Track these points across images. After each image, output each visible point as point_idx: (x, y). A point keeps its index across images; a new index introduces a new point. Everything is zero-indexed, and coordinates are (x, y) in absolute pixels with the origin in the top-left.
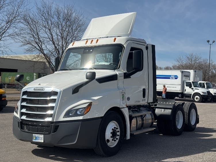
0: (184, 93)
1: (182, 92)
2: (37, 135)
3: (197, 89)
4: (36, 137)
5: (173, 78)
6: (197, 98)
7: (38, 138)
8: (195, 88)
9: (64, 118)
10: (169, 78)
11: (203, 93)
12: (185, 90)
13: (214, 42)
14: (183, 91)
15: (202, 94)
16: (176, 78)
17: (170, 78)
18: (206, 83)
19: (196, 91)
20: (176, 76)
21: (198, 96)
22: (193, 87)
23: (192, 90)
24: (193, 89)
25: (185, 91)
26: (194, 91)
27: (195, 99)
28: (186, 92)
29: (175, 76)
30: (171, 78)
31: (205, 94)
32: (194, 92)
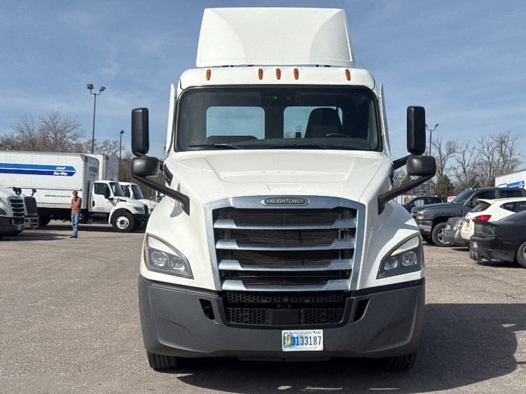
0: (89, 210)
1: (85, 208)
2: (296, 333)
3: (122, 200)
4: (293, 338)
5: (62, 173)
6: (122, 222)
7: (300, 340)
8: (116, 198)
9: (378, 278)
10: (51, 173)
11: (136, 208)
12: (94, 203)
13: (103, 89)
14: (87, 206)
15: (134, 211)
16: (70, 174)
17: (53, 172)
18: (132, 186)
19: (120, 205)
20: (72, 168)
21: (125, 216)
22: (112, 196)
23: (110, 204)
24: (112, 199)
25: (94, 205)
26: (114, 205)
27: (118, 224)
28: (94, 209)
29: (68, 168)
30: (55, 173)
31: (141, 213)
32: (116, 208)
